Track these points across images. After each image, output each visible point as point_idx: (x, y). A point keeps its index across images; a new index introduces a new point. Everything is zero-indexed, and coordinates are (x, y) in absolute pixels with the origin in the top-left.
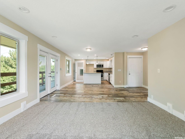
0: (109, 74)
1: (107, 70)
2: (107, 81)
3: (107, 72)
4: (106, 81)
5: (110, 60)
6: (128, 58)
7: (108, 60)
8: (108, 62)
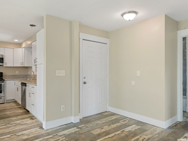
0: (24, 84)
1: (17, 73)
2: (16, 102)
3: (14, 77)
4: (13, 104)
5: (24, 45)
6: (81, 40)
7: (19, 45)
8: (20, 52)
